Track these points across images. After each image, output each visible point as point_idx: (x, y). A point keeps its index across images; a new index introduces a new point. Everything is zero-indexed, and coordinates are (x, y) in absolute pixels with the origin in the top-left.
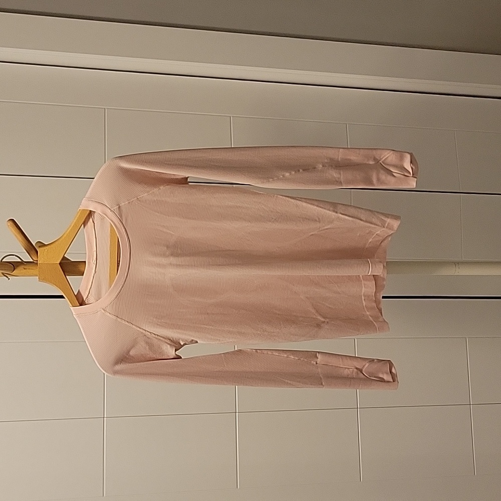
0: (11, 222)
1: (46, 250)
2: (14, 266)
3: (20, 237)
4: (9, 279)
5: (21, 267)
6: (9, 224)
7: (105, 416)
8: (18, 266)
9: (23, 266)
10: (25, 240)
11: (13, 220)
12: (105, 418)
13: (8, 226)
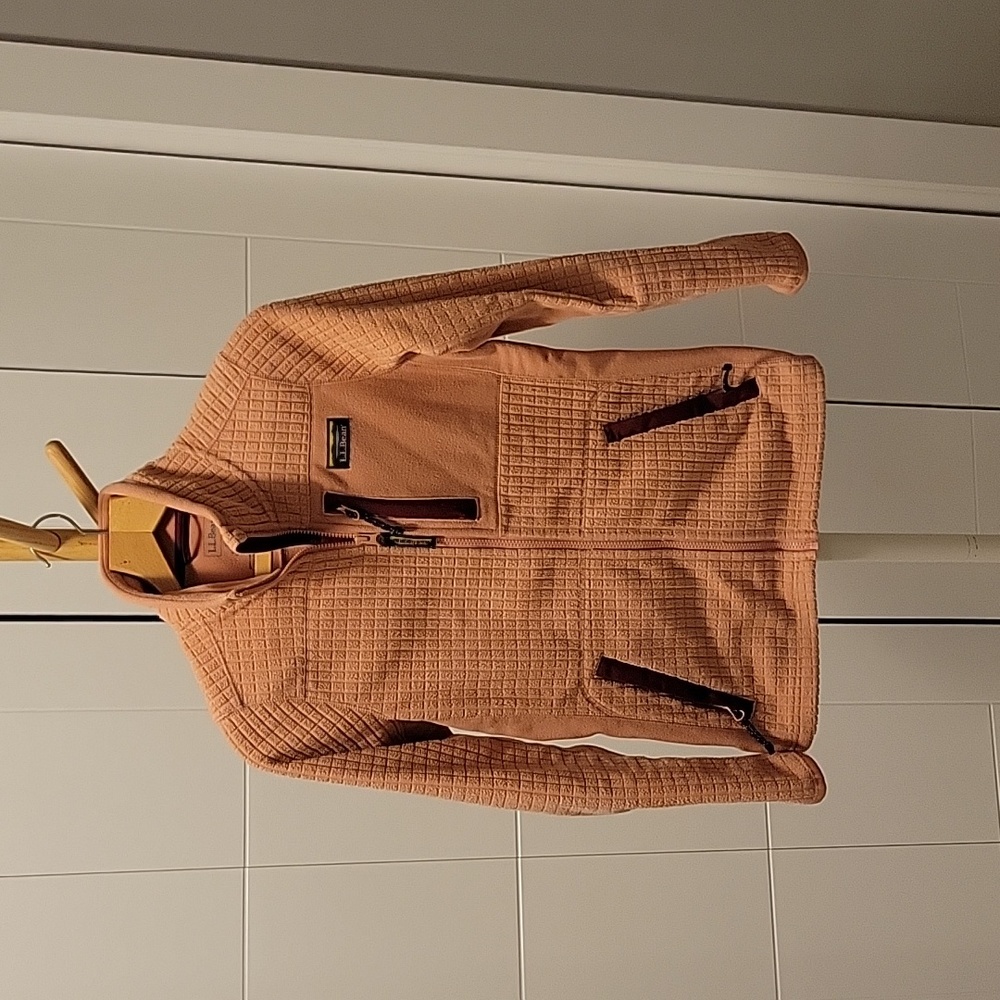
0: (54, 448)
1: (125, 504)
2: (60, 537)
3: (72, 479)
4: (49, 565)
5: (75, 541)
6: (49, 451)
7: (247, 865)
8: (67, 538)
9: (78, 539)
10: (84, 484)
11: (58, 444)
12: (247, 870)
13: (48, 454)
